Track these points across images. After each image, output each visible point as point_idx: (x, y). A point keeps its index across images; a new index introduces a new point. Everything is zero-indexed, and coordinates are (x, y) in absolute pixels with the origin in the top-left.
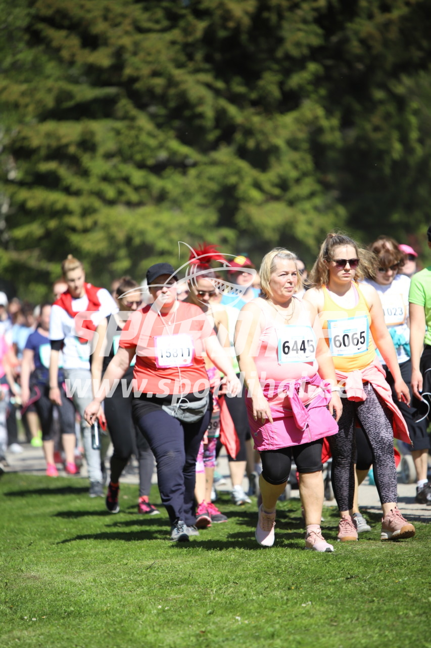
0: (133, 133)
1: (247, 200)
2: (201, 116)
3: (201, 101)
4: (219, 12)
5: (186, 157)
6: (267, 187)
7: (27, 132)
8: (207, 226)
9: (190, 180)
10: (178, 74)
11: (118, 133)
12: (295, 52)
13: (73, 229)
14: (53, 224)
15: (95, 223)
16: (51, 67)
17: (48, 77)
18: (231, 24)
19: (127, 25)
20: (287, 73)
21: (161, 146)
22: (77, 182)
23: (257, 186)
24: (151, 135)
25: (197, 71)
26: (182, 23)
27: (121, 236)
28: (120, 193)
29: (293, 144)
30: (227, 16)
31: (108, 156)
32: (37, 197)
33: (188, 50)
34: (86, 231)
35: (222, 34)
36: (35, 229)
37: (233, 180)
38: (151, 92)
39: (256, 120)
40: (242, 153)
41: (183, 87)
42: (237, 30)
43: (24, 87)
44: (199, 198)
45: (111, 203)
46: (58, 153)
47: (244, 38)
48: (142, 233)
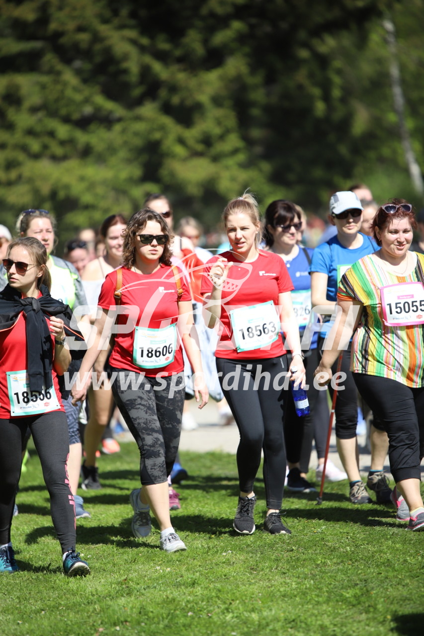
0: (59, 87)
1: (171, 155)
2: (125, 71)
3: (126, 57)
5: (111, 112)
6: (191, 142)
8: (132, 181)
9: (115, 135)
10: (104, 29)
11: (43, 87)
12: (219, 10)
15: (20, 178)
20: (211, 30)
21: (87, 101)
22: (2, 136)
23: (181, 141)
24: (75, 89)
25: (122, 27)
27: (45, 190)
28: (45, 147)
29: (217, 101)
31: (34, 110)
33: (114, 6)
34: (9, 184)
37: (157, 136)
38: (76, 46)
39: (181, 77)
40: (167, 109)
41: (108, 43)
44: (123, 154)
45: (36, 157)
48: (67, 187)
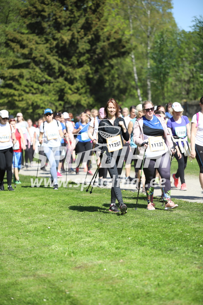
0: (34, 73)
1: (67, 93)
2: (54, 68)
3: (54, 64)
4: (60, 39)
5: (50, 80)
6: (73, 89)
7: (4, 72)
8: (55, 100)
9: (51, 87)
10: (48, 56)
11: (30, 73)
12: (82, 51)
13: (16, 100)
14: (10, 99)
15: (23, 99)
16: (11, 53)
17: (11, 56)
18: (64, 43)
19: (34, 42)
20: (80, 57)
21: (43, 77)
22: (18, 87)
23: (70, 89)
24: (39, 73)
25: (53, 55)
26: (49, 42)
27: (30, 103)
28: (30, 90)
29: (81, 77)
30: (62, 40)
31: (27, 79)
32: (6, 91)
33: (51, 49)
34: (20, 101)
35: (61, 45)
36: (5, 100)
37: (63, 87)
38: (40, 61)
39: (70, 70)
40: (66, 79)
41: (49, 60)
42: (65, 44)
43: (4, 59)
44: (53, 92)
45: (27, 93)
46: (13, 78)
47: (67, 46)
48: (36, 102)
